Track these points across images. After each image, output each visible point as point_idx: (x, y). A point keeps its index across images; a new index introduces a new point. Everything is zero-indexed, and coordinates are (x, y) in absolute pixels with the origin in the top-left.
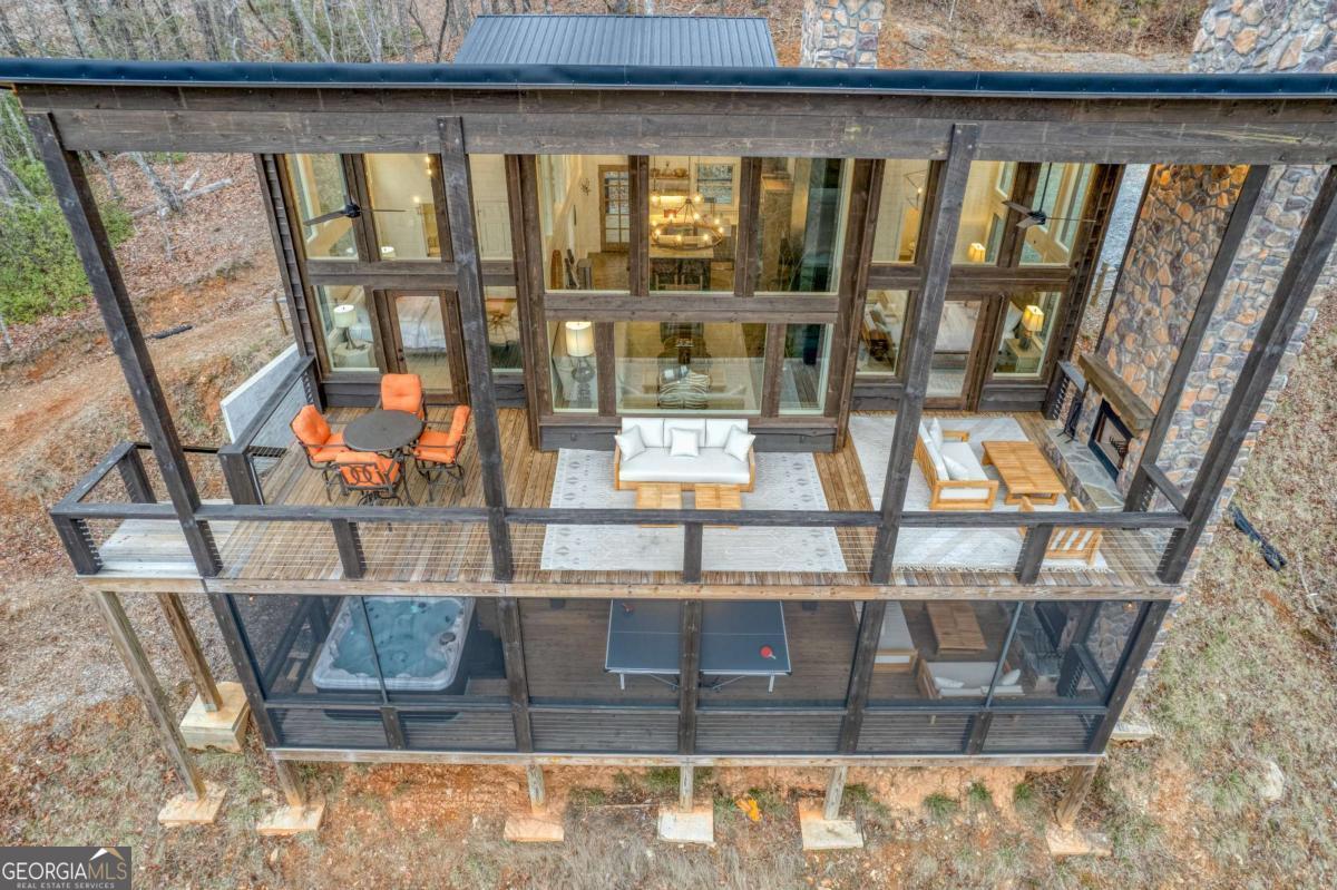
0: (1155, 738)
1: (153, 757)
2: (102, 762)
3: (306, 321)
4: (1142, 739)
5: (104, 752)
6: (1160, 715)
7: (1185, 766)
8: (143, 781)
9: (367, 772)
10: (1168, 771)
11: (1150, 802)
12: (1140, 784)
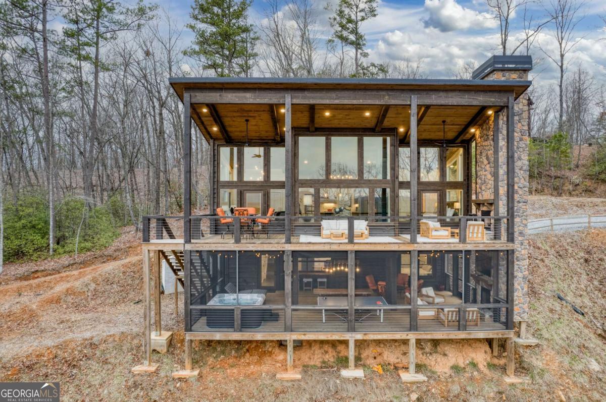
0: (538, 344)
1: (130, 353)
2: (110, 353)
3: (216, 201)
4: (534, 345)
5: (111, 350)
6: (539, 337)
7: (553, 352)
8: (125, 360)
9: (218, 360)
10: (547, 354)
11: (543, 364)
12: (537, 359)
